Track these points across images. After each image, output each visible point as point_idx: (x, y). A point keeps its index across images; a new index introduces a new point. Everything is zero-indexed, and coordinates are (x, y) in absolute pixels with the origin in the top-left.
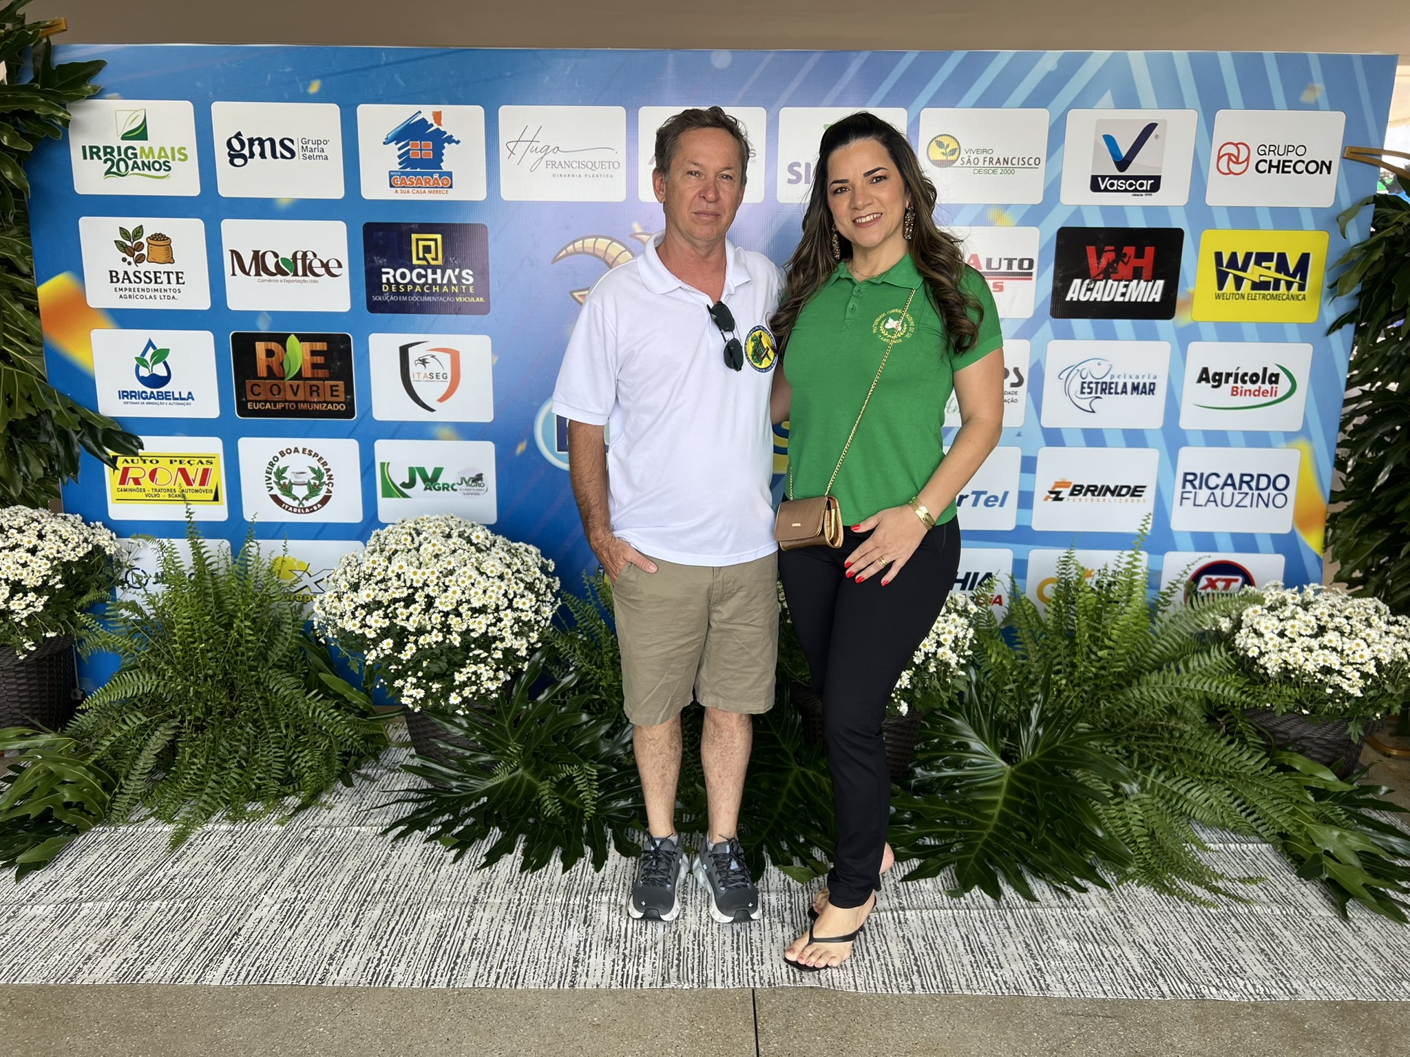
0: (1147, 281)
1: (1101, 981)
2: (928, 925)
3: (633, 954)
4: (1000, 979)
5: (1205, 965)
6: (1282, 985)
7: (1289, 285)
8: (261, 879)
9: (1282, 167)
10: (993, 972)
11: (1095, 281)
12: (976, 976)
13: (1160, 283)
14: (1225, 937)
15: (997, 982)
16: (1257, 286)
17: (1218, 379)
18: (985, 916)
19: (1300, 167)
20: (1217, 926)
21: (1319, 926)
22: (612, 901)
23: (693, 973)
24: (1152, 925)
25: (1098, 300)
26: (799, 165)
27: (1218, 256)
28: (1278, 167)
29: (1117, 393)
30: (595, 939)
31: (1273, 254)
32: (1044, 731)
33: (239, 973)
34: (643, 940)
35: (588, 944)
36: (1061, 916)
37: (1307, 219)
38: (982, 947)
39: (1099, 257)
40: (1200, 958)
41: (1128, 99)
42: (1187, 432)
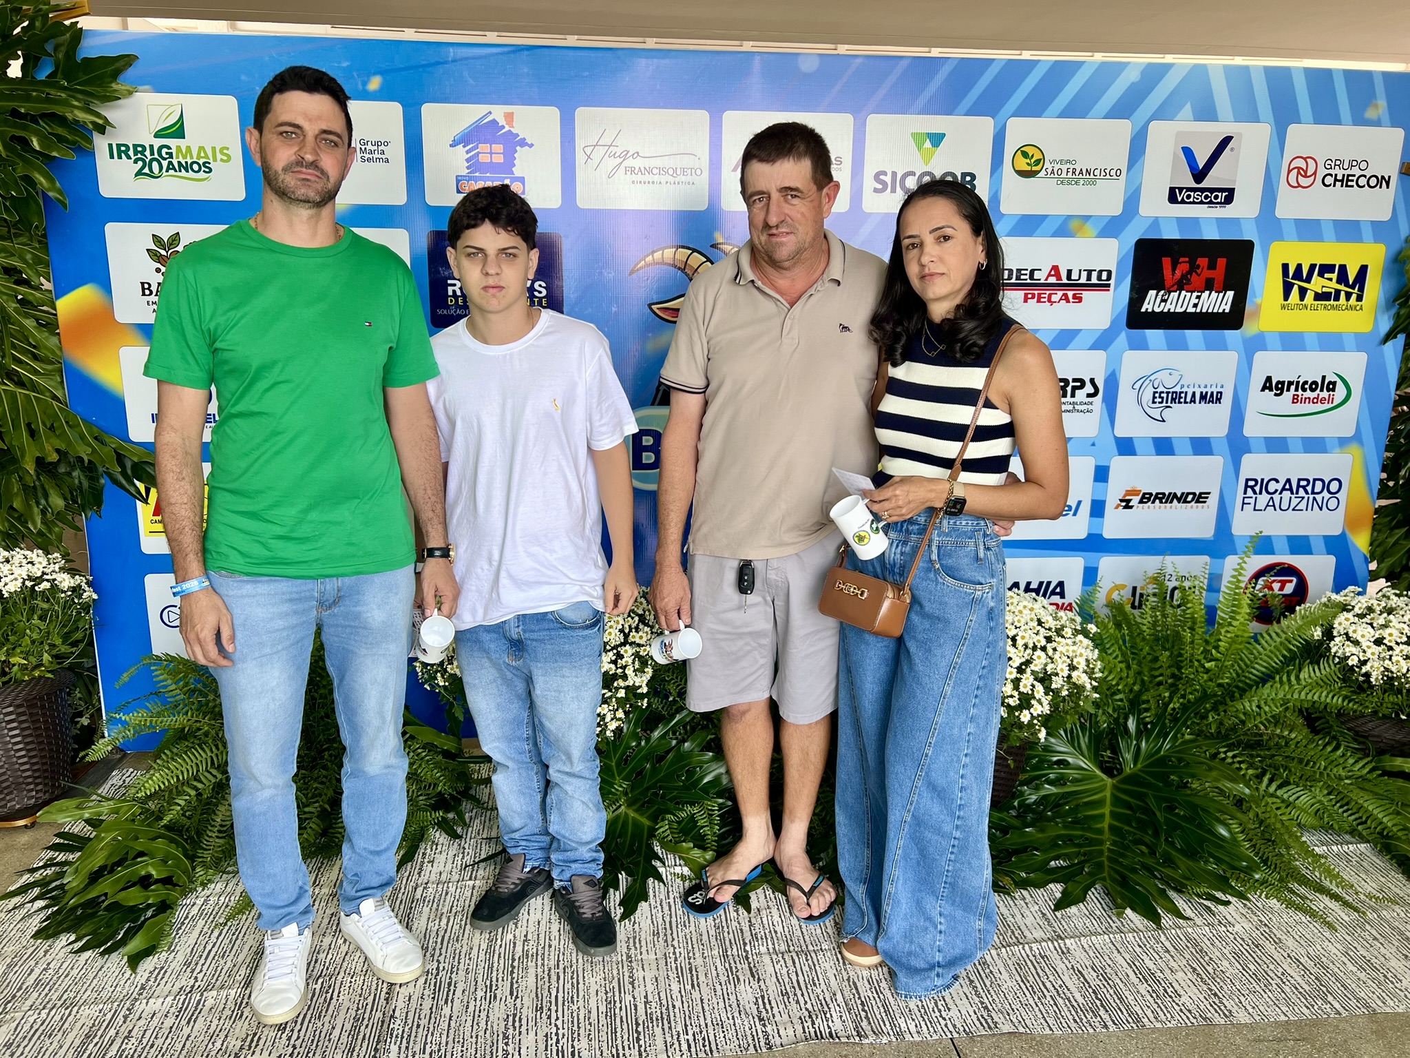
0: (1219, 292)
3: (816, 1008)
4: (1183, 1008)
7: (1348, 296)
9: (1346, 181)
10: (1174, 1001)
11: (1170, 293)
13: (1230, 294)
14: (1368, 945)
16: (1319, 297)
17: (1280, 388)
18: (1140, 939)
19: (1362, 181)
23: (885, 1024)
24: (1298, 938)
25: (1172, 311)
26: (885, 173)
27: (1285, 267)
28: (1342, 181)
29: (1186, 402)
30: (771, 995)
31: (1335, 265)
35: (766, 1002)
36: (1211, 935)
37: (1367, 232)
38: (1151, 973)
39: (1174, 269)
41: (1207, 113)
42: (1250, 440)
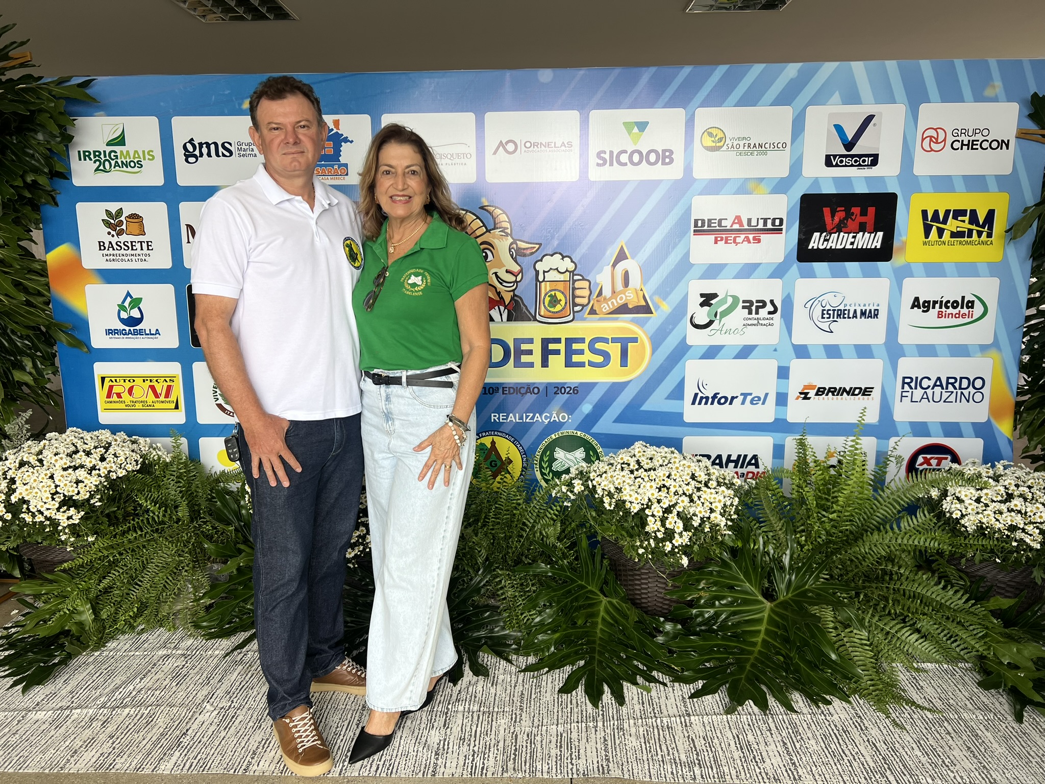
0: (871, 233)
1: (842, 773)
2: (708, 728)
3: (480, 750)
4: (763, 771)
5: (924, 760)
6: (984, 776)
7: (980, 234)
8: (205, 692)
9: (971, 145)
10: (757, 765)
11: (831, 234)
12: (744, 768)
13: (880, 234)
14: (939, 738)
15: (760, 773)
16: (954, 235)
17: (927, 306)
18: (752, 720)
19: (985, 145)
20: (933, 729)
21: (1013, 728)
22: (466, 710)
23: (525, 765)
24: (882, 728)
25: (833, 247)
26: (605, 152)
27: (924, 213)
28: (968, 145)
29: (849, 318)
30: (452, 740)
31: (966, 210)
32: (796, 577)
33: (185, 764)
34: (488, 739)
35: (446, 743)
36: (811, 721)
37: (992, 184)
38: (749, 744)
39: (833, 216)
40: (919, 754)
41: (852, 98)
42: (904, 346)
